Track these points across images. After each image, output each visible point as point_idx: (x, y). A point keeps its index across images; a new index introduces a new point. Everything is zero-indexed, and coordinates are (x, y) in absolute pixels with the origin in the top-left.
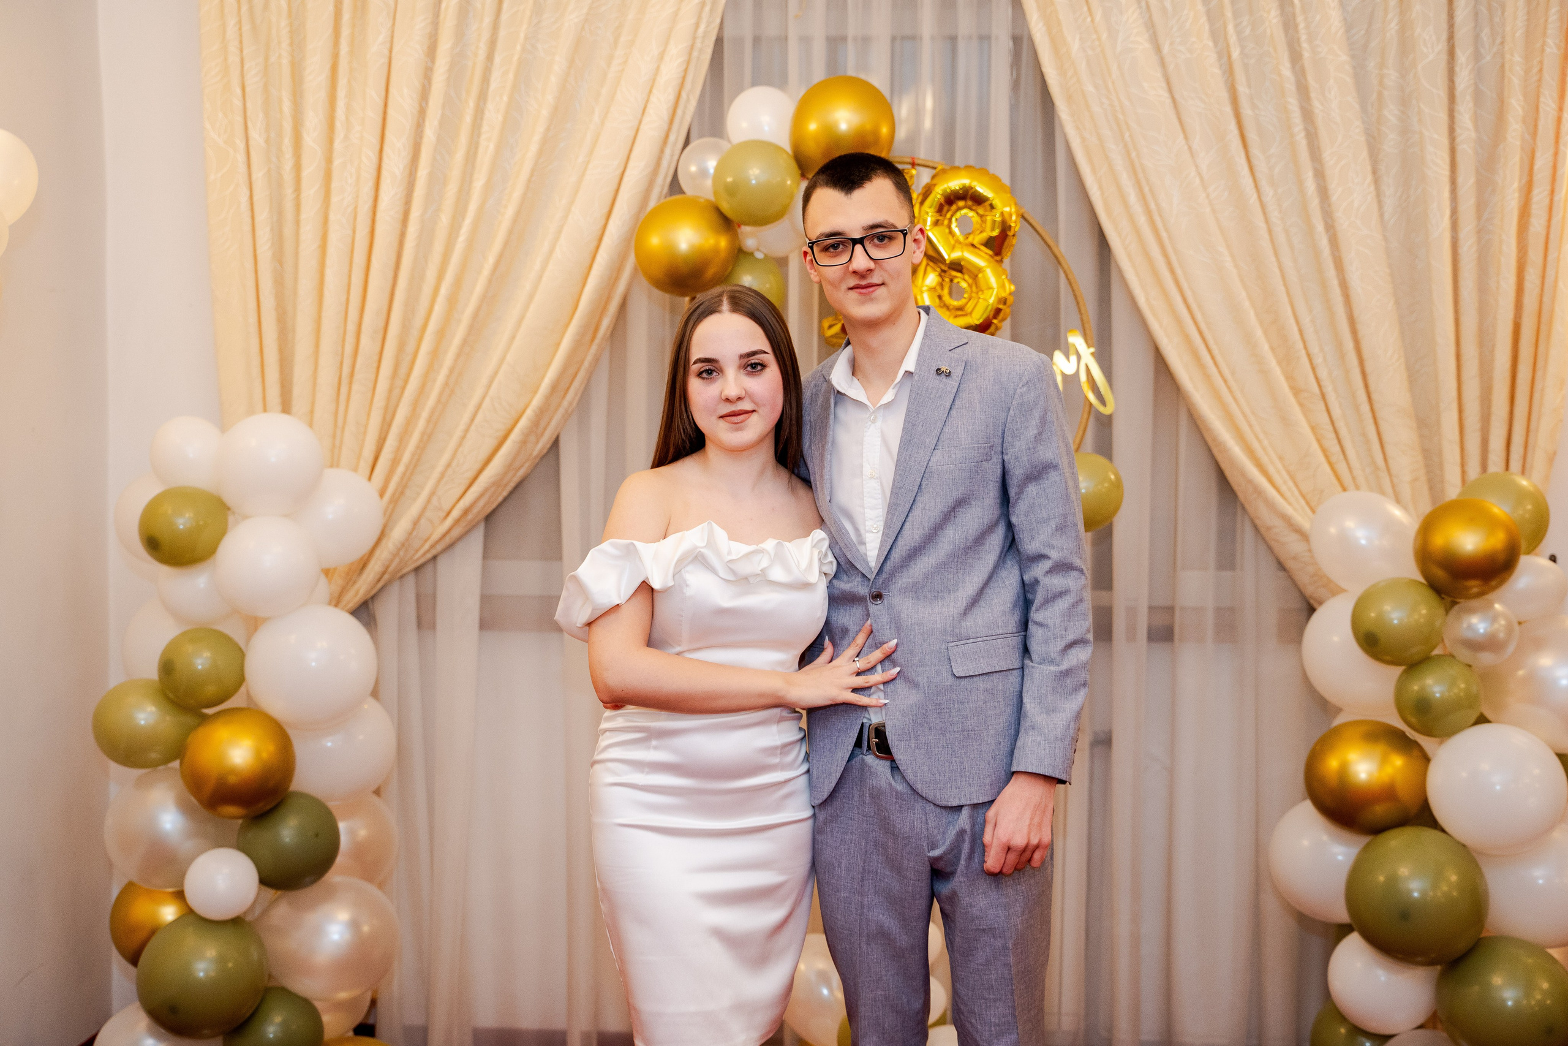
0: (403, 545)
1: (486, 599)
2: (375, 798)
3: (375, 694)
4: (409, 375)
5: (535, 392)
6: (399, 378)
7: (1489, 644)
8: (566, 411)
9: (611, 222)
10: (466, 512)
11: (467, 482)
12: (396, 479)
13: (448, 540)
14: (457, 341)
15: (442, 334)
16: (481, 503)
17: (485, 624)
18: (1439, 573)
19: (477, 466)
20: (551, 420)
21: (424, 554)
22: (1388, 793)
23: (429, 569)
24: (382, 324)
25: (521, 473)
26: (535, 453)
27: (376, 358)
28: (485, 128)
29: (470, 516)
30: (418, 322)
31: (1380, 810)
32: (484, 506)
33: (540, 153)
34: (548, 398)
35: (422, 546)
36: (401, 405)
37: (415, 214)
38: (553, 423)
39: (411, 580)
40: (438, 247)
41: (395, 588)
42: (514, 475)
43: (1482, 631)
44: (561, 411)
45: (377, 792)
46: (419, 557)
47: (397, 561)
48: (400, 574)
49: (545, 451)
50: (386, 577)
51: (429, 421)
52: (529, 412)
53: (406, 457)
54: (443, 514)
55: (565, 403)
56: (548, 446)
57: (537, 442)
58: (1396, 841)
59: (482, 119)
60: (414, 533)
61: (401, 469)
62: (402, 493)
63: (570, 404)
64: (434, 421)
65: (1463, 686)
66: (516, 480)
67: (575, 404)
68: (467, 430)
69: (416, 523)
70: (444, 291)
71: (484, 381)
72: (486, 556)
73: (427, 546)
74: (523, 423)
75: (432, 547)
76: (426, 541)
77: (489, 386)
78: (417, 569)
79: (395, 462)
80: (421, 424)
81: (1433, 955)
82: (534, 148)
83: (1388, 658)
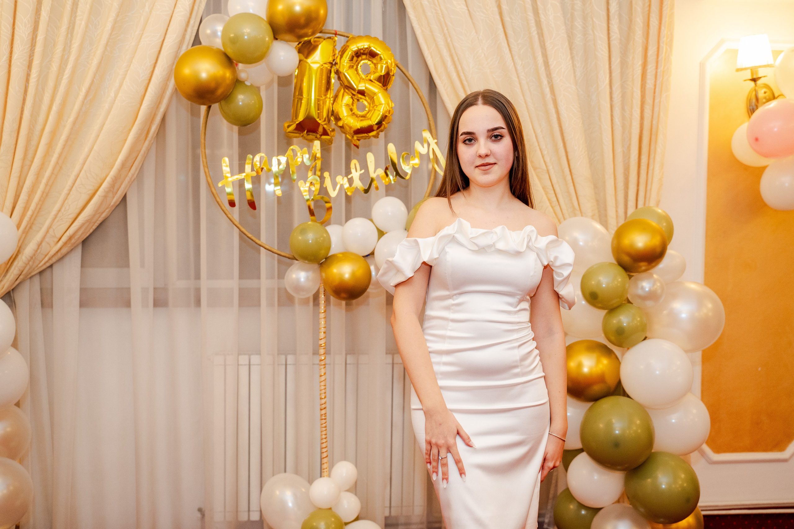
0: (32, 258)
1: (83, 290)
2: (16, 408)
3: (15, 344)
4: (33, 158)
5: (112, 168)
6: (27, 161)
7: (652, 296)
8: (131, 179)
9: (156, 68)
10: (70, 238)
11: (71, 221)
12: (26, 219)
13: (59, 255)
14: (63, 137)
15: (54, 134)
16: (80, 233)
17: (82, 304)
18: (626, 259)
19: (77, 211)
20: (121, 184)
21: (45, 264)
22: (601, 379)
23: (48, 273)
24: (16, 127)
25: (104, 215)
26: (112, 204)
27: (13, 147)
28: (79, 13)
29: (73, 241)
30: (38, 127)
31: (597, 389)
32: (82, 234)
33: (113, 29)
34: (120, 170)
35: (44, 258)
36: (29, 175)
37: (36, 62)
38: (123, 186)
39: (37, 280)
40: (51, 83)
41: (27, 283)
42: (100, 217)
43: (647, 289)
44: (127, 179)
45: (18, 404)
46: (42, 266)
47: (28, 267)
48: (30, 276)
49: (118, 203)
50: (21, 277)
51: (46, 185)
52: (108, 179)
53: (33, 206)
54: (56, 240)
55: (130, 175)
56: (120, 200)
57: (114, 197)
58: (607, 404)
59: (77, 8)
60: (39, 251)
61: (29, 213)
62: (31, 227)
63: (133, 175)
64: (50, 185)
65: (639, 319)
66: (101, 219)
67: (135, 176)
68: (70, 190)
69: (39, 245)
70: (55, 108)
71: (81, 161)
72: (83, 266)
73: (46, 259)
74: (105, 185)
75: (50, 259)
76: (46, 256)
77: (84, 164)
78: (41, 273)
79: (26, 209)
80: (42, 186)
81: (626, 466)
82: (109, 25)
83: (600, 305)
